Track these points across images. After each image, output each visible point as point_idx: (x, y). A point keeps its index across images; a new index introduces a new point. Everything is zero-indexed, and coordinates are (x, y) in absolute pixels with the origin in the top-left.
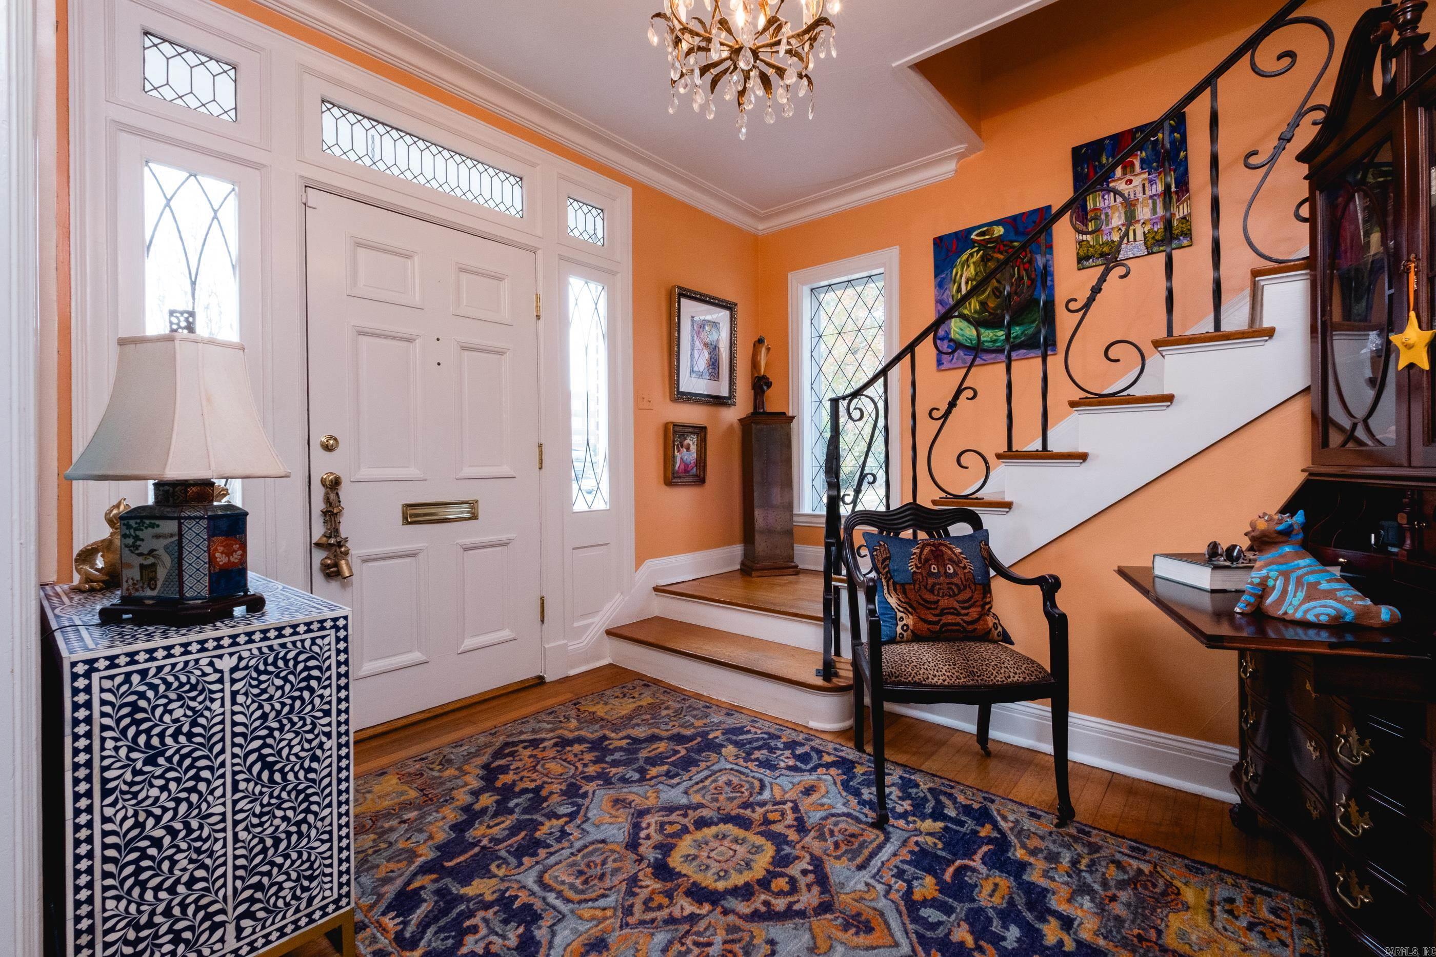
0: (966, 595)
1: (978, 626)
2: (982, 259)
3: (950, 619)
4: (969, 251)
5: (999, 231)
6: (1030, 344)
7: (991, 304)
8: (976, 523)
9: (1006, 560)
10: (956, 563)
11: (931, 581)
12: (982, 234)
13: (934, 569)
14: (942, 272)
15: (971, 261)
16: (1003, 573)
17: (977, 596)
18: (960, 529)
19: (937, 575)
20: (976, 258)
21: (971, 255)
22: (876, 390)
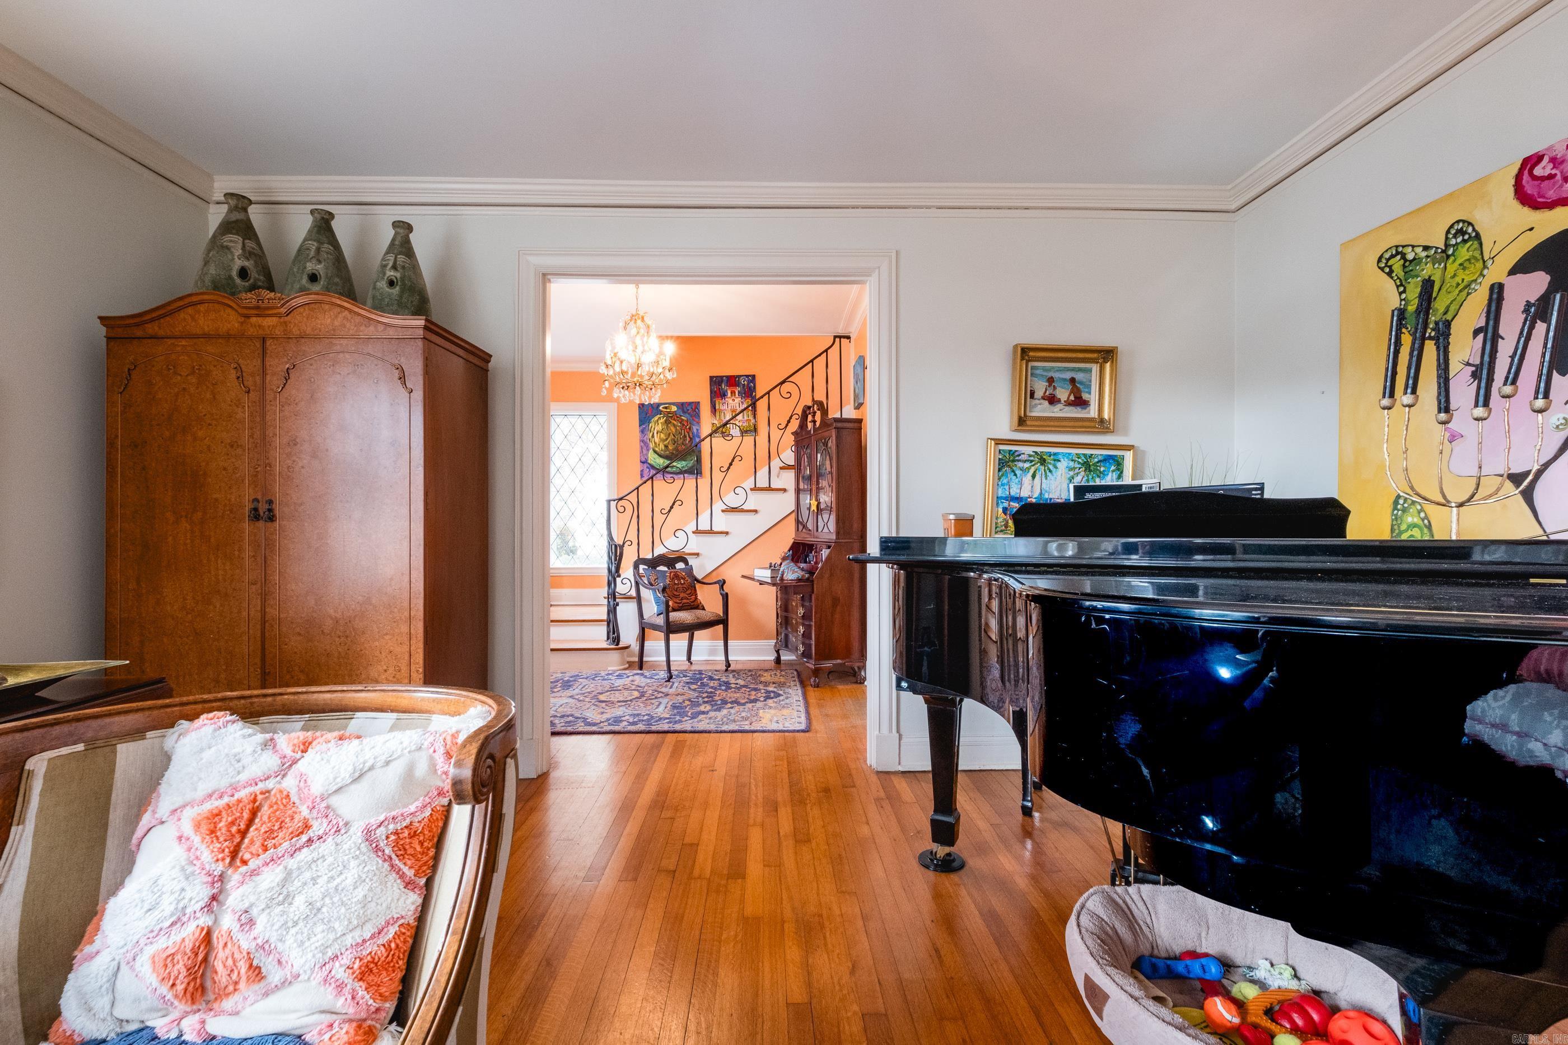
0: (688, 592)
1: (695, 603)
2: (666, 421)
3: (685, 601)
4: (659, 416)
5: (674, 408)
6: (690, 471)
7: (670, 447)
8: (686, 562)
9: (700, 577)
10: (684, 579)
11: (676, 587)
12: (666, 408)
13: (676, 582)
14: (643, 424)
15: (660, 421)
16: (699, 581)
17: (693, 592)
18: (680, 566)
19: (678, 584)
20: (662, 420)
21: (660, 418)
22: (633, 497)
